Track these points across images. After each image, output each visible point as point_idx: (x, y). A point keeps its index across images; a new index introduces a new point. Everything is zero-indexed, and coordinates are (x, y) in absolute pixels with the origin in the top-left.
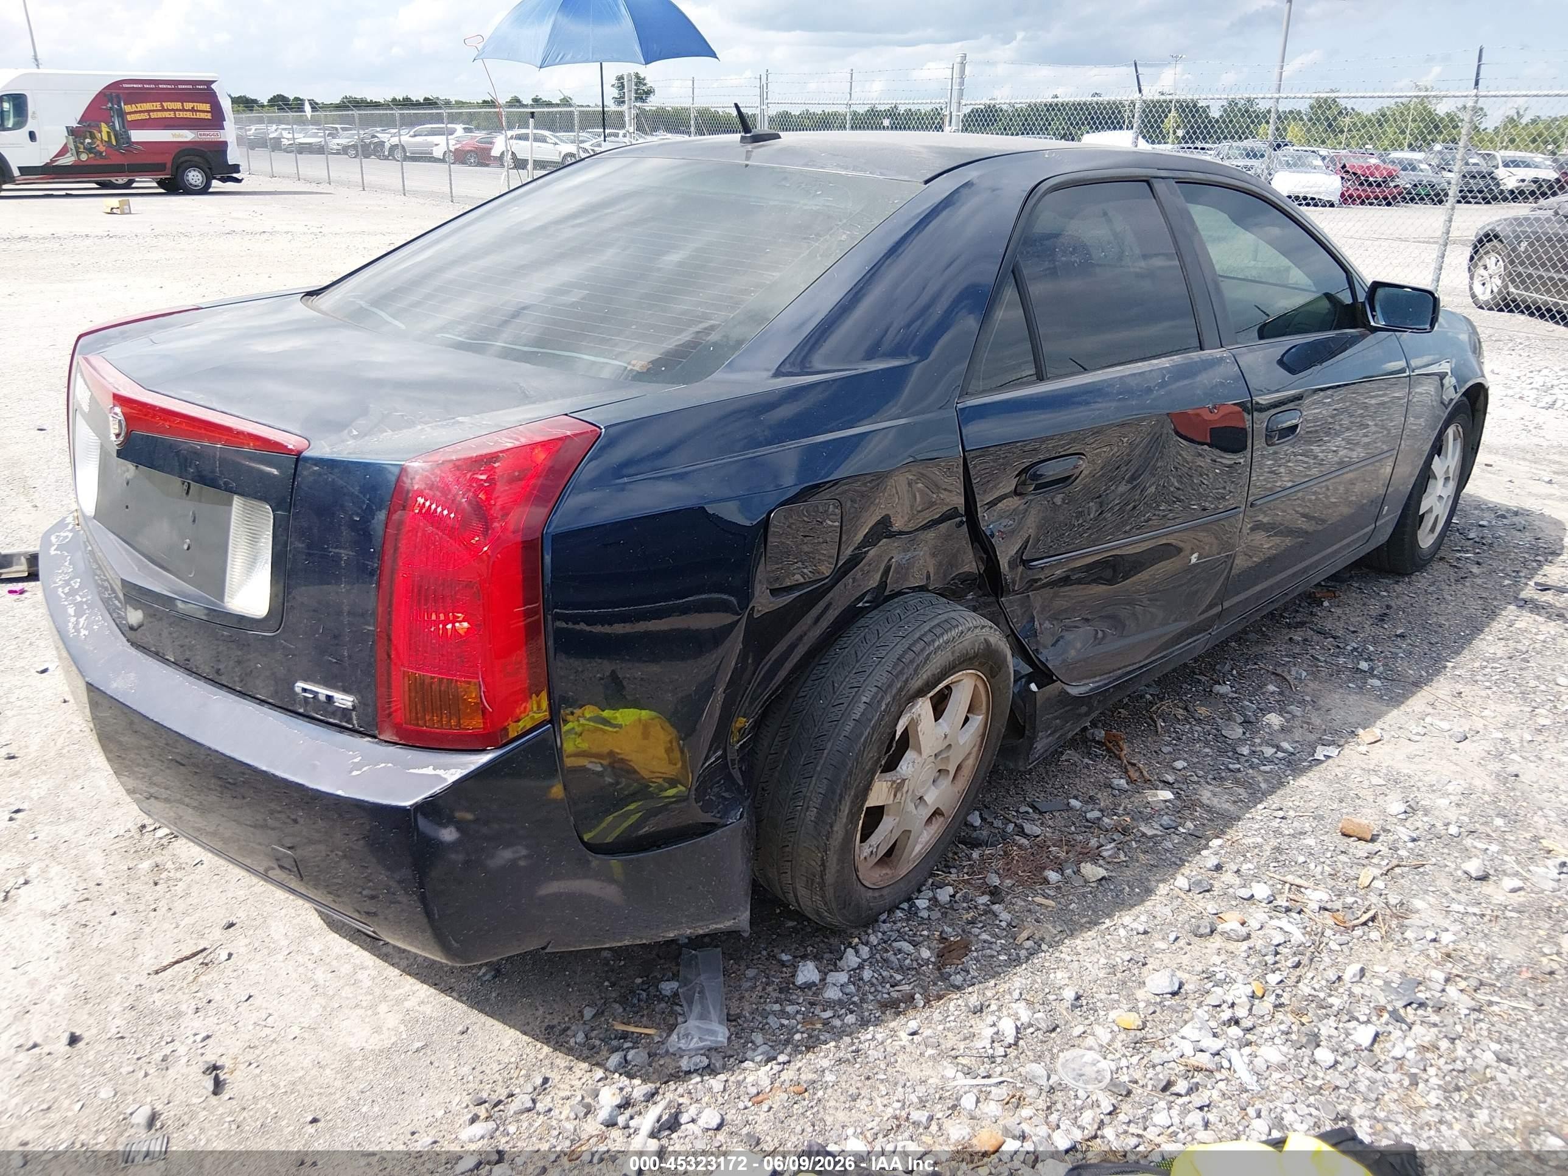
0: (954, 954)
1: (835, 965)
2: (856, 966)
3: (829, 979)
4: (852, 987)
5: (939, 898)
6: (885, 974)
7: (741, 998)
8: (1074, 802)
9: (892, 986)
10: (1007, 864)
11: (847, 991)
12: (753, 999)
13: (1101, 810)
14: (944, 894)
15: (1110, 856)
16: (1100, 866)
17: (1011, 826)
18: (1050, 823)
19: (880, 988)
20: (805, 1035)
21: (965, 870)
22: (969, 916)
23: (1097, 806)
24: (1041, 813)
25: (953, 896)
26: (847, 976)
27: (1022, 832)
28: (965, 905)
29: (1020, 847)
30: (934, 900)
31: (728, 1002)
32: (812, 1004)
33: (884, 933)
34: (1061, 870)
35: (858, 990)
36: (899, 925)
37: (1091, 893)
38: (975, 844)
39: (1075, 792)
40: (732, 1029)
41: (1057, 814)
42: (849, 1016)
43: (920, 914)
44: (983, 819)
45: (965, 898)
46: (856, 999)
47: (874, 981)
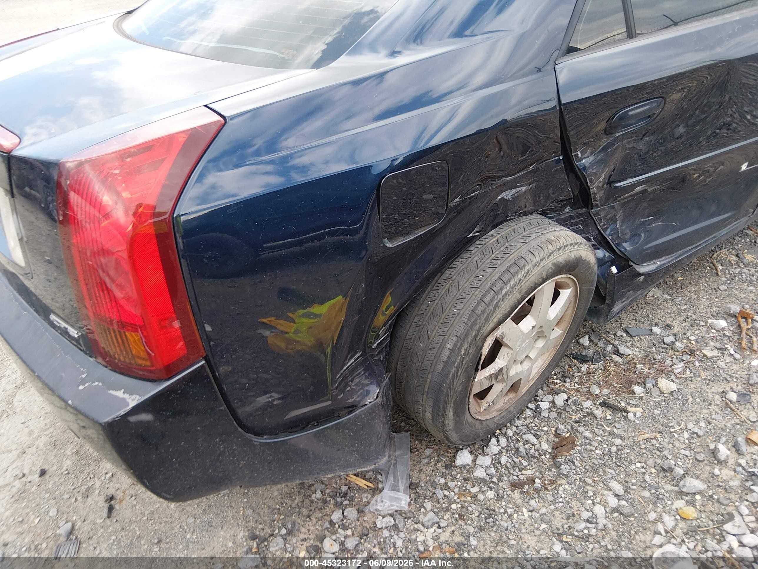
0: (565, 448)
1: (483, 450)
2: (497, 452)
3: (478, 462)
4: (493, 469)
5: (557, 402)
6: (516, 460)
7: (420, 471)
8: (656, 329)
9: (520, 470)
10: (606, 377)
11: (489, 472)
12: (428, 472)
13: (675, 335)
14: (560, 400)
15: (680, 373)
16: (672, 381)
17: (610, 348)
18: (638, 344)
19: (512, 472)
20: (459, 506)
21: (576, 380)
22: (577, 417)
23: (672, 332)
24: (631, 336)
25: (567, 401)
26: (490, 460)
27: (617, 352)
28: (574, 408)
29: (616, 363)
30: (553, 402)
31: (411, 473)
32: (465, 479)
33: (517, 427)
34: (644, 384)
35: (497, 472)
36: (528, 421)
37: (665, 401)
38: (583, 360)
39: (657, 321)
40: (413, 495)
41: (643, 338)
42: (490, 492)
43: (543, 415)
44: (591, 341)
45: (575, 403)
46: (495, 479)
47: (508, 465)
